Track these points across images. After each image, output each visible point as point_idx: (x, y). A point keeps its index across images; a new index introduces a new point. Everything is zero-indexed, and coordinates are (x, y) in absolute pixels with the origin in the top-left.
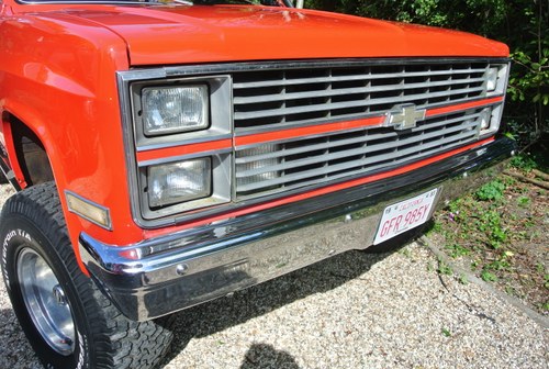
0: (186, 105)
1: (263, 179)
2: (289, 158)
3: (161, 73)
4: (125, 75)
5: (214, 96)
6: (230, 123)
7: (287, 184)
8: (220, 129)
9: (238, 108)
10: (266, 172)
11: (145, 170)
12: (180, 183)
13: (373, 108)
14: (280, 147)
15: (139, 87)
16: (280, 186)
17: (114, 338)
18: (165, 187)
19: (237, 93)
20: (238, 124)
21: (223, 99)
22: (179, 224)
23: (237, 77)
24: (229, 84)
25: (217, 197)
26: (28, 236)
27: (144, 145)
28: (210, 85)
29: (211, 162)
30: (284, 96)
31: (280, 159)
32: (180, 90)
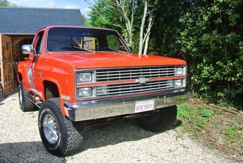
0: (87, 77)
1: (103, 93)
2: (110, 89)
3: (82, 70)
4: (75, 70)
5: (93, 75)
6: (96, 80)
7: (110, 95)
8: (94, 81)
9: (97, 77)
10: (105, 92)
11: (78, 89)
12: (85, 93)
13: (132, 78)
14: (108, 86)
15: (78, 73)
16: (108, 95)
17: (69, 133)
18: (82, 93)
19: (97, 74)
20: (97, 81)
21: (94, 76)
22: (84, 101)
23: (97, 71)
24: (95, 73)
25: (93, 96)
26: (49, 110)
27: (78, 84)
28: (92, 72)
29: (92, 88)
30: (108, 75)
31: (108, 89)
32: (86, 73)
